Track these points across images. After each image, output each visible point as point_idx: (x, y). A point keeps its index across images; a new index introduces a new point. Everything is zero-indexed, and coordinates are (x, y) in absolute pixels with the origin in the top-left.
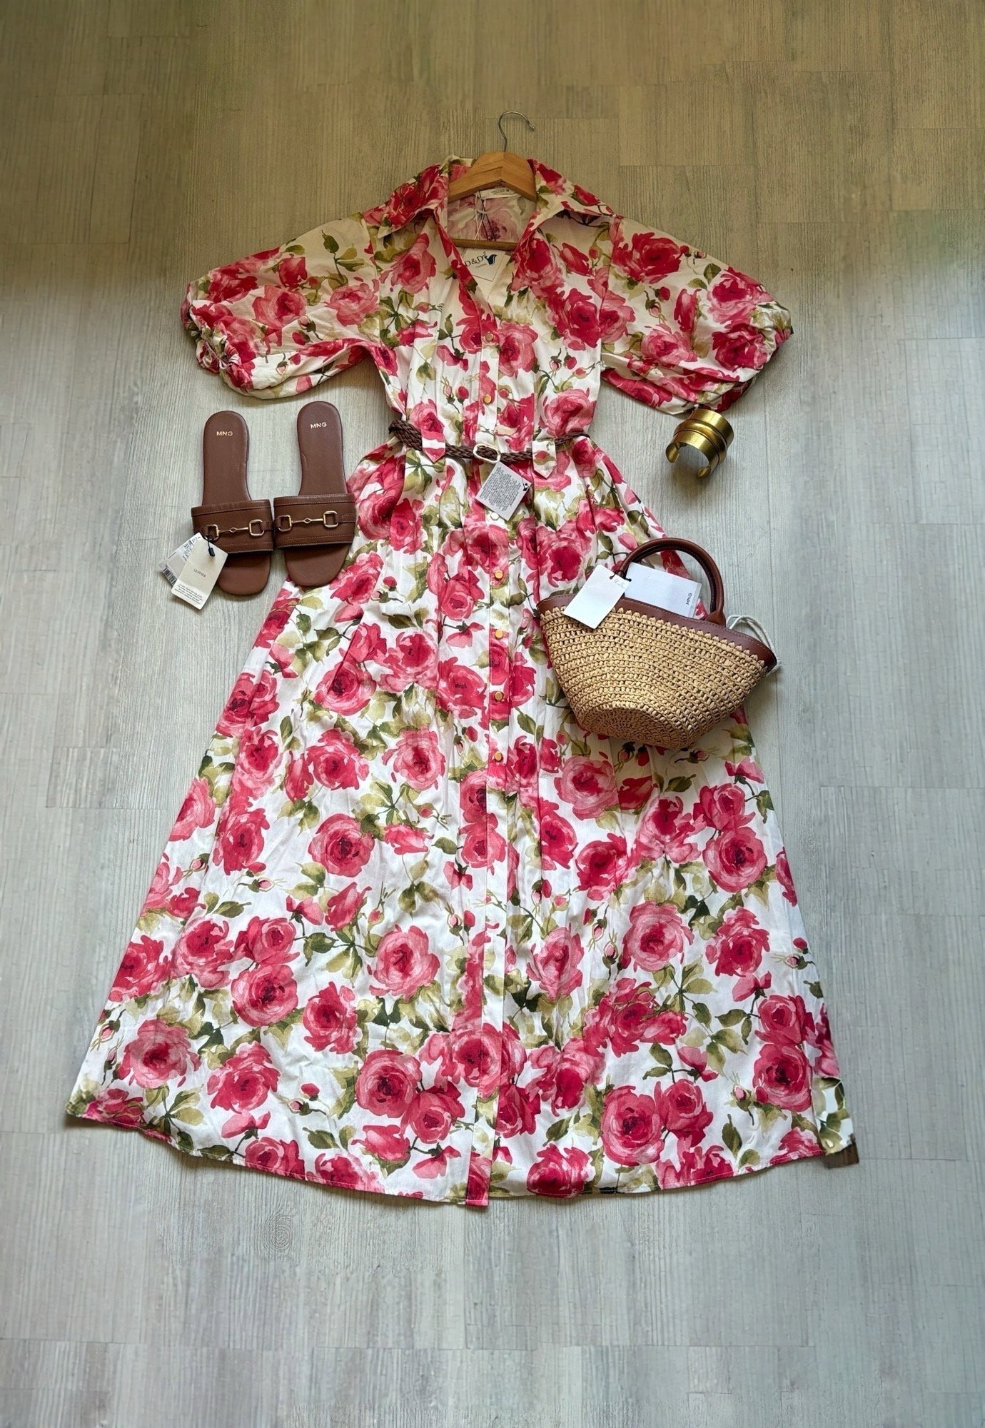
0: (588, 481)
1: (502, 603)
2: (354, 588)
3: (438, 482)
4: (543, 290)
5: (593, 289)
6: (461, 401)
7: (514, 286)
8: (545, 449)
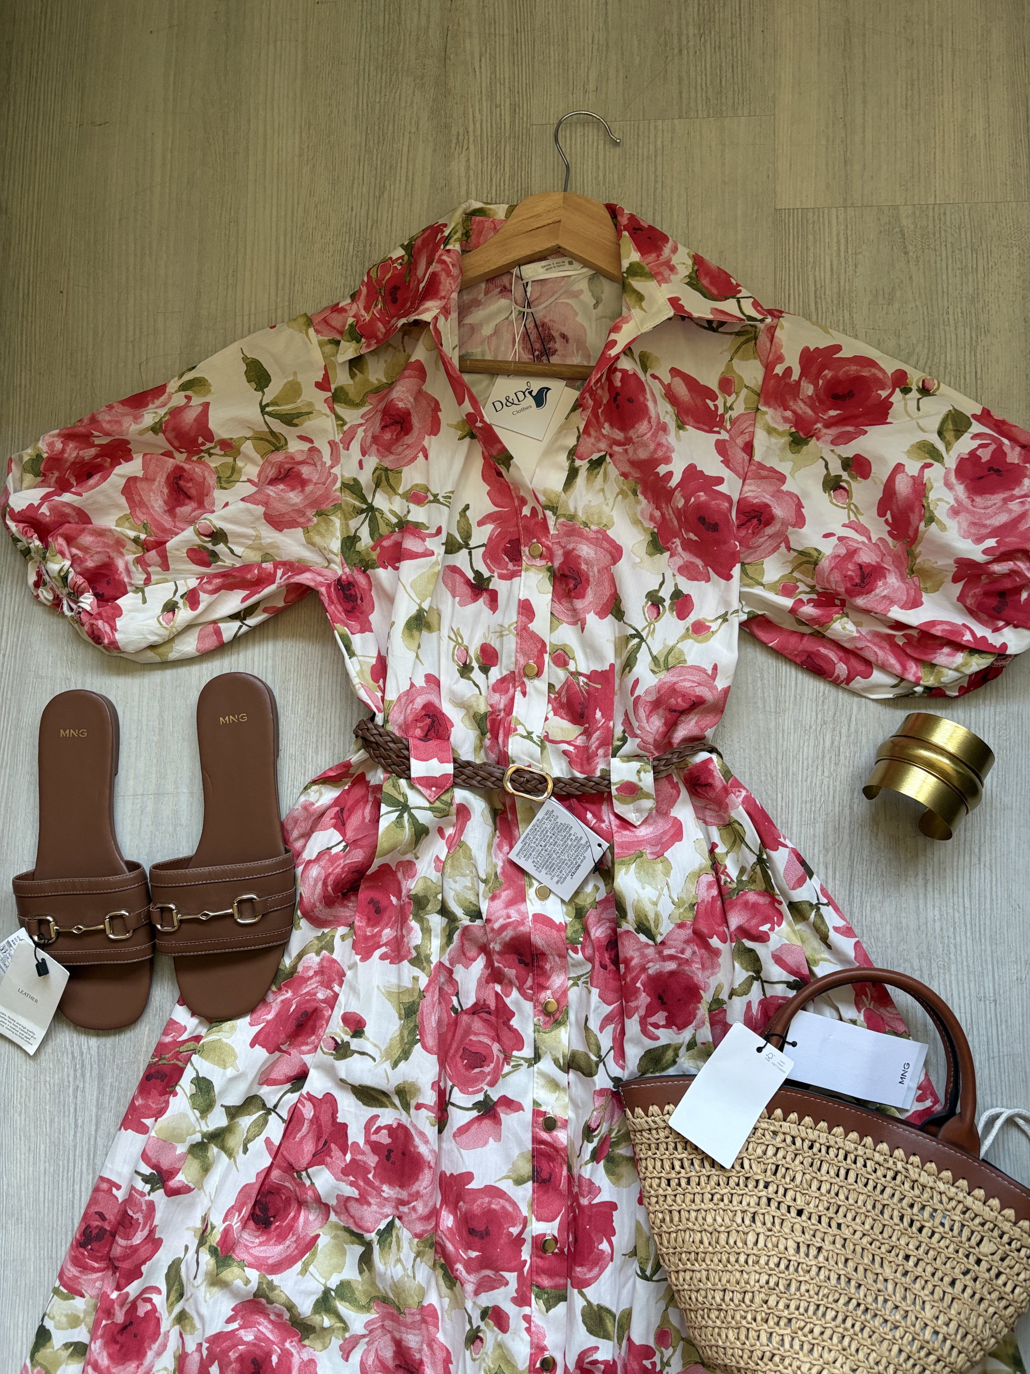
0: (715, 834)
1: (556, 1061)
2: (291, 1026)
3: (441, 831)
4: (634, 464)
5: (727, 462)
6: (485, 670)
7: (581, 450)
8: (634, 779)
